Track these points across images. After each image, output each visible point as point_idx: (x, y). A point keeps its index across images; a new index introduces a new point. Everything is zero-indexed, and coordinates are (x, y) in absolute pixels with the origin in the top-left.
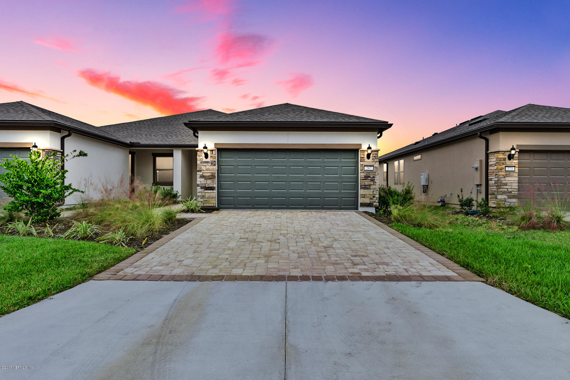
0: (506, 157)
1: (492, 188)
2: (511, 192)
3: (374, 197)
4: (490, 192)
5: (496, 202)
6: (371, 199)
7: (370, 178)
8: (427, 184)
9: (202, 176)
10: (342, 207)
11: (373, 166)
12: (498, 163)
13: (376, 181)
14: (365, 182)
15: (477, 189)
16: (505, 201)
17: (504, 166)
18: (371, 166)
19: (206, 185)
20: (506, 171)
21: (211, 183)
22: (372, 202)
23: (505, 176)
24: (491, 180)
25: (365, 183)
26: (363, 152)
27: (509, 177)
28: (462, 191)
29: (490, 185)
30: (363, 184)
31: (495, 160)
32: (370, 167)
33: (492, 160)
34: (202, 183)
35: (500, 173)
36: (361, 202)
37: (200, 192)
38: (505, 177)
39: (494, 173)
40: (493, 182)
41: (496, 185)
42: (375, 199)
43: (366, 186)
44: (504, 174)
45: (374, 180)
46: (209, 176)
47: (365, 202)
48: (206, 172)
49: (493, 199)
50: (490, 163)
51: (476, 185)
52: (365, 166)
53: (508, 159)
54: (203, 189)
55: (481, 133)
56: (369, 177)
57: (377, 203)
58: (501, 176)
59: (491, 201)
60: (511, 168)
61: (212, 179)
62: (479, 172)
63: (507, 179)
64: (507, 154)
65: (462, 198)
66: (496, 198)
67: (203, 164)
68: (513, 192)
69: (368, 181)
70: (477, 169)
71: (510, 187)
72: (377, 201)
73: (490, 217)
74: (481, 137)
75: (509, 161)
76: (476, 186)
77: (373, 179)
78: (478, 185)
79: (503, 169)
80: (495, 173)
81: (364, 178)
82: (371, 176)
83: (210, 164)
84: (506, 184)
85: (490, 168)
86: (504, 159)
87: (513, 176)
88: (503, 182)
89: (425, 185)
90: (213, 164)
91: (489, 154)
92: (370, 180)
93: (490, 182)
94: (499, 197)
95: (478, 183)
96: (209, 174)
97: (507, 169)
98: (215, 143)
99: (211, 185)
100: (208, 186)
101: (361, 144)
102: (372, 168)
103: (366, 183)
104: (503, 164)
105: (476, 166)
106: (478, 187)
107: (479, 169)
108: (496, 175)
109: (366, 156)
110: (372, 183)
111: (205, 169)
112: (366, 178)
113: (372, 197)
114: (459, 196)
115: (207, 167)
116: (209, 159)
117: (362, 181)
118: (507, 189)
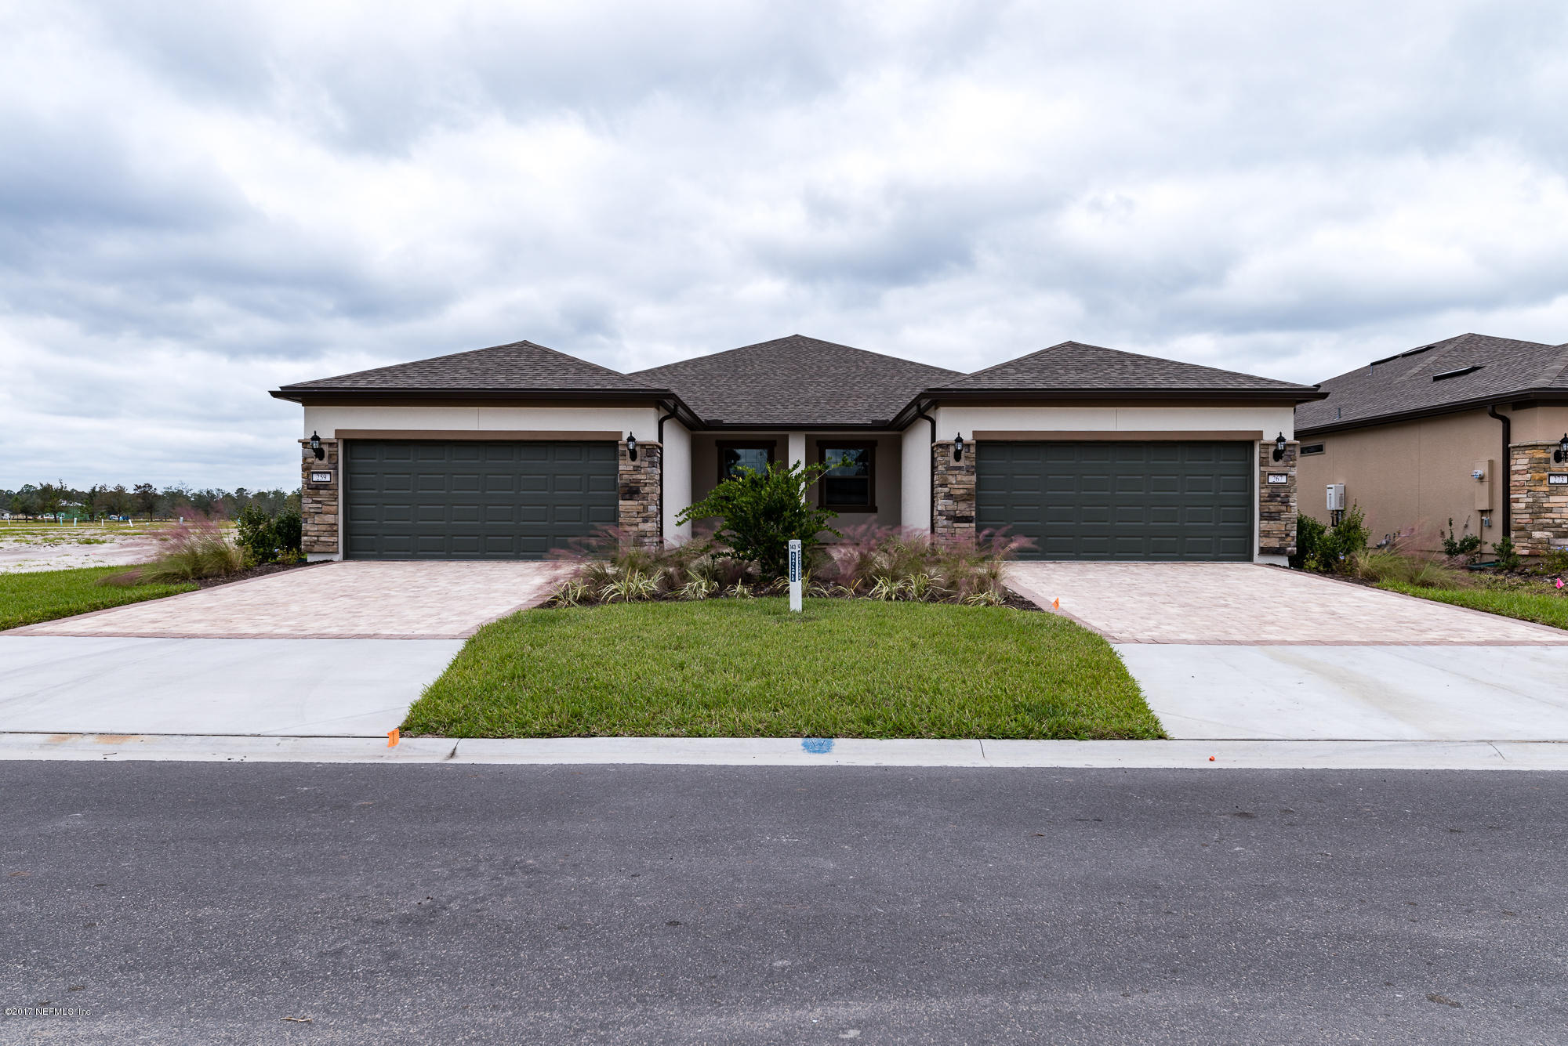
0: (1551, 456)
1: (1520, 517)
2: (1560, 526)
3: (1288, 535)
4: (1513, 525)
5: (1530, 545)
6: (1282, 539)
7: (1279, 499)
8: (1342, 509)
9: (948, 496)
10: (1221, 555)
11: (1286, 475)
12: (1534, 467)
13: (1292, 504)
14: (1271, 507)
15: (1482, 520)
16: (1549, 543)
17: (1546, 474)
18: (1281, 475)
19: (957, 512)
20: (1550, 484)
21: (968, 509)
22: (1283, 545)
23: (1548, 493)
24: (1517, 501)
25: (1269, 509)
26: (1265, 446)
27: (1557, 495)
28: (1451, 524)
29: (1514, 511)
30: (1267, 510)
31: (1526, 461)
32: (1279, 477)
33: (1520, 462)
34: (949, 508)
35: (1539, 489)
36: (1262, 545)
37: (944, 527)
38: (1548, 496)
39: (1523, 488)
40: (1523, 506)
41: (1531, 511)
42: (1289, 539)
43: (1273, 515)
44: (1547, 489)
45: (1289, 502)
46: (962, 495)
47: (1271, 545)
48: (956, 486)
49: (1522, 540)
50: (1513, 468)
51: (1480, 511)
52: (1269, 474)
53: (1555, 459)
54: (951, 522)
55: (1493, 407)
56: (1279, 496)
57: (1294, 547)
58: (1541, 494)
59: (1517, 544)
60: (1561, 478)
61: (968, 500)
62: (1486, 485)
63: (1553, 499)
64: (1553, 450)
65: (1451, 538)
66: (1529, 538)
67: (949, 472)
68: (1564, 526)
69: (1276, 504)
70: (1481, 478)
71: (1558, 516)
72: (1293, 543)
73: (1527, 573)
74: (1494, 415)
75: (1558, 464)
76: (1479, 514)
77: (1286, 500)
78: (1483, 512)
79: (1545, 479)
80: (1527, 488)
81: (1268, 499)
82: (1283, 494)
83: (964, 472)
84: (1550, 510)
85: (1514, 478)
86: (1547, 461)
87: (1565, 494)
88: (1545, 505)
89: (1338, 511)
90: (969, 472)
91: (1512, 450)
92: (1280, 502)
93: (1514, 506)
94: (1537, 535)
95: (1485, 506)
96: (962, 492)
97: (1553, 480)
98: (974, 432)
99: (967, 514)
100: (961, 515)
101: (1261, 432)
102: (1283, 479)
103: (1273, 509)
104: (1545, 470)
105: (1480, 472)
106: (1482, 516)
107: (1487, 479)
108: (1528, 492)
109: (1271, 455)
110: (1284, 508)
111: (954, 482)
112: (1272, 497)
113: (1284, 536)
114: (1443, 533)
115: (959, 478)
116: (962, 463)
117: (1263, 504)
118: (1553, 519)
